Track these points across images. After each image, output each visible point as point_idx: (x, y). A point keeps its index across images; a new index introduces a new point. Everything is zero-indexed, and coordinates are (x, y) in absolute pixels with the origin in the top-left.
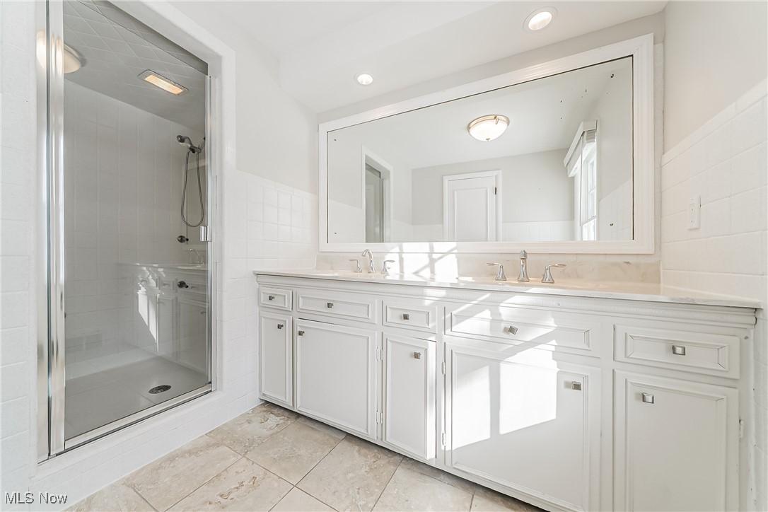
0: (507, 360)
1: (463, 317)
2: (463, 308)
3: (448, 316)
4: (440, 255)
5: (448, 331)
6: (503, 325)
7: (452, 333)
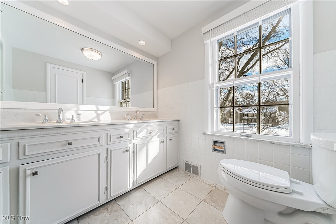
0: (151, 141)
1: (140, 132)
2: (139, 129)
3: (135, 133)
4: (102, 112)
5: (135, 138)
6: (149, 132)
7: (137, 138)
